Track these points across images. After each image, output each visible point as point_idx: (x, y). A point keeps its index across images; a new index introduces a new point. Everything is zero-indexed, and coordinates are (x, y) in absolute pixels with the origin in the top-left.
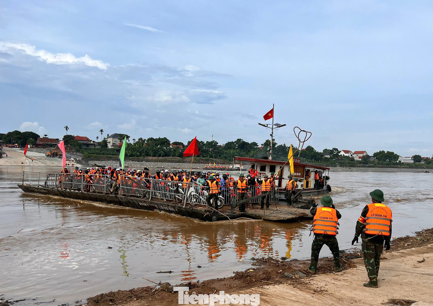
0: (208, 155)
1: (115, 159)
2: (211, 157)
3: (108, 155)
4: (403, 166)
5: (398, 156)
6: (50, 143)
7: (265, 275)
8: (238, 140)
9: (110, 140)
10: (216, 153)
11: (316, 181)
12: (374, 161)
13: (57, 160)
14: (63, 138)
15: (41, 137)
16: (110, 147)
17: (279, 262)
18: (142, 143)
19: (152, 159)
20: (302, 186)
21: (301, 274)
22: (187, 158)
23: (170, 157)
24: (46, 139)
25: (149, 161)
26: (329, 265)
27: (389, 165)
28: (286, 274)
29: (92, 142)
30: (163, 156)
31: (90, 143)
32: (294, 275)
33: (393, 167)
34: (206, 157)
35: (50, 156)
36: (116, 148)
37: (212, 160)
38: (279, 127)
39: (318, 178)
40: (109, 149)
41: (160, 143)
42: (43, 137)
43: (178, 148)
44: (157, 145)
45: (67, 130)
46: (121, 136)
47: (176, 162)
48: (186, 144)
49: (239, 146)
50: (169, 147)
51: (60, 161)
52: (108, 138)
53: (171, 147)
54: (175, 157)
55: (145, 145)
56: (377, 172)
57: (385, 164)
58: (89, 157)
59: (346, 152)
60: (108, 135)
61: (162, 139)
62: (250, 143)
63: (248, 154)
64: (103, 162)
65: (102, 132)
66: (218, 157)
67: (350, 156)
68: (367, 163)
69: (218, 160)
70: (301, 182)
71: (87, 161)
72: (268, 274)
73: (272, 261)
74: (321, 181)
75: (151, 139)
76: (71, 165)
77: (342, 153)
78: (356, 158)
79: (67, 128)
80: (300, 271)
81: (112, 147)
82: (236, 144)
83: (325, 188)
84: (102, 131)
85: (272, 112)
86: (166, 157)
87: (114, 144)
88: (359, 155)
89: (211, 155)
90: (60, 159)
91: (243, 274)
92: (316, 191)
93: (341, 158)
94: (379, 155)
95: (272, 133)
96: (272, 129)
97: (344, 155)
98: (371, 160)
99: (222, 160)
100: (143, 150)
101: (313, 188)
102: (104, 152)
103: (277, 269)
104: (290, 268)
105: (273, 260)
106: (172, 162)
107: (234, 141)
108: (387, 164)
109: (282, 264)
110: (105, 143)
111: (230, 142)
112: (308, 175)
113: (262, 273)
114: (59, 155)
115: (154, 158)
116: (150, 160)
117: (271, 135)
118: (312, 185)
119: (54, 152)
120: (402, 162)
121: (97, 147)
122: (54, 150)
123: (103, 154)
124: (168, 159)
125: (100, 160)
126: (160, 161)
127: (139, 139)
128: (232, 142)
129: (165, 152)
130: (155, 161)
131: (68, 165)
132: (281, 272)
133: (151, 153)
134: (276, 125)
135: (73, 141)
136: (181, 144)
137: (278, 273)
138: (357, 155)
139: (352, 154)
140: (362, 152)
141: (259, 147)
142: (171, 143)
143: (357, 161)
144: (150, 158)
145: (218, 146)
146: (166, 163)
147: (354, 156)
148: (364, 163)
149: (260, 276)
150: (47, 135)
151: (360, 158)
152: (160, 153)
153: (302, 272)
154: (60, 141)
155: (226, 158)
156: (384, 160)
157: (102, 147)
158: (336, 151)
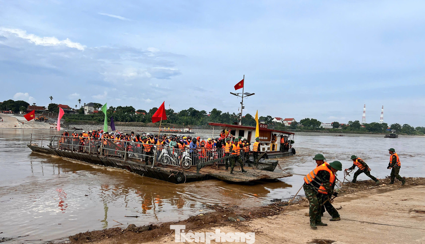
0: (166, 121)
1: (91, 124)
2: (169, 122)
3: (85, 120)
4: (324, 131)
5: (321, 123)
6: (37, 110)
7: (212, 219)
8: (190, 108)
9: (86, 108)
10: (172, 119)
11: (281, 144)
12: (300, 127)
13: (43, 124)
14: (48, 106)
15: (31, 105)
16: (86, 114)
17: (224, 209)
18: (112, 111)
19: (120, 123)
20: (269, 149)
21: (241, 218)
22: (149, 123)
23: (135, 122)
24: (34, 107)
25: (118, 126)
26: (264, 211)
27: (312, 130)
28: (229, 218)
29: (71, 109)
30: (129, 121)
31: (70, 110)
32: (236, 219)
33: (316, 132)
34: (164, 122)
35: (38, 121)
36: (91, 115)
37: (169, 125)
38: (248, 96)
39: (283, 142)
40: (85, 115)
41: (127, 111)
42: (32, 105)
43: (142, 115)
44: (124, 112)
45: (52, 99)
46: (95, 105)
47: (139, 126)
48: (148, 111)
49: (191, 114)
50: (135, 114)
51: (46, 124)
52: (84, 106)
53: (136, 114)
54: (139, 122)
55: (114, 112)
56: (303, 135)
57: (310, 129)
58: (69, 121)
59: (278, 119)
60: (85, 104)
61: (129, 107)
62: (200, 111)
63: (198, 120)
64: (81, 125)
65: (80, 102)
66: (174, 122)
67: (281, 123)
68: (295, 128)
69: (174, 125)
70: (268, 145)
71: (68, 125)
72: (215, 218)
73: (218, 208)
74: (286, 145)
75: (120, 107)
76: (54, 128)
77: (275, 120)
78: (286, 124)
79: (51, 98)
80: (241, 215)
81: (88, 114)
82: (189, 112)
83: (290, 151)
84: (80, 100)
85: (242, 82)
86: (132, 122)
87: (89, 111)
88: (288, 122)
89: (168, 121)
90: (45, 123)
91: (195, 218)
92: (282, 153)
93: (274, 124)
94: (305, 122)
95: (242, 101)
96: (242, 98)
97: (276, 121)
98: (298, 126)
99: (177, 125)
100: (113, 116)
101: (279, 150)
102: (82, 117)
103: (221, 214)
104: (232, 213)
105: (219, 206)
106: (137, 126)
107: (187, 110)
108: (311, 129)
109: (226, 210)
110: (82, 110)
111: (184, 110)
112: (275, 139)
113: (210, 217)
114: (45, 120)
115: (122, 123)
116: (119, 124)
117: (241, 103)
118: (278, 148)
119: (41, 118)
120: (323, 128)
121: (76, 114)
122: (40, 115)
123: (81, 119)
124: (133, 124)
125: (78, 124)
126: (127, 126)
127: (110, 107)
128: (186, 110)
129: (131, 118)
130: (123, 125)
131: (53, 128)
132: (225, 216)
133: (120, 118)
134: (246, 94)
135: (56, 108)
136: (144, 111)
137: (223, 217)
138: (287, 122)
139: (282, 120)
140: (291, 119)
141: (207, 114)
142: (136, 111)
143: (287, 126)
144: (119, 123)
145: (174, 113)
146: (131, 127)
147: (284, 122)
148: (292, 128)
149: (208, 219)
150: (35, 104)
151: (289, 124)
152: (127, 119)
153: (242, 217)
154: (46, 108)
155: (180, 123)
156: (309, 126)
157: (80, 113)
158: (270, 118)
